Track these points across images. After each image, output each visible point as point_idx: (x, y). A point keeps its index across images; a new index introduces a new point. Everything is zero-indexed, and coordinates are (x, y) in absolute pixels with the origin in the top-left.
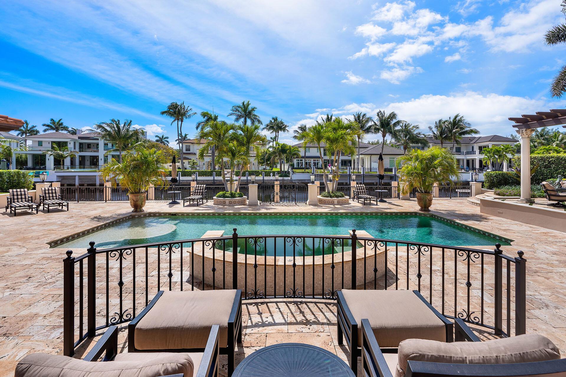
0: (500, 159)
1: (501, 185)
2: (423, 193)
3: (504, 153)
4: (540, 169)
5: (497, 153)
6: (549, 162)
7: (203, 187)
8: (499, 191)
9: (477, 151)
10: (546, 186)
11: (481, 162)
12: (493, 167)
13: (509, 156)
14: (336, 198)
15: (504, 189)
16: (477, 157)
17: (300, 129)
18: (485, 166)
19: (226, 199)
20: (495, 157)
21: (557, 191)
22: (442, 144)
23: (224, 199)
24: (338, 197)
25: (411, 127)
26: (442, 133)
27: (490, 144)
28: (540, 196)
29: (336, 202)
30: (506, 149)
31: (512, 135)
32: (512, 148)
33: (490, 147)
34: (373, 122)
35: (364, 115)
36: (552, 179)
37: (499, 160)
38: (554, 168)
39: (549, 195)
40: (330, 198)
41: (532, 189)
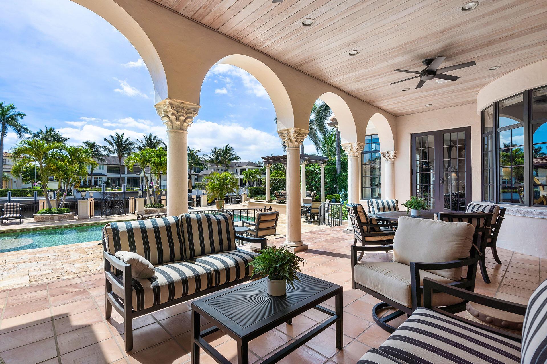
0: (253, 178)
1: (256, 195)
2: (219, 200)
3: (255, 175)
4: (274, 185)
5: (251, 175)
6: (277, 181)
7: (17, 205)
8: (256, 198)
9: (239, 173)
10: (276, 193)
11: (241, 180)
12: (249, 185)
13: (258, 177)
14: (159, 208)
15: (258, 197)
16: (240, 177)
17: (86, 144)
18: (244, 184)
19: (54, 214)
20: (250, 177)
21: (280, 195)
22: (217, 167)
23: (52, 215)
24: (161, 207)
25: (195, 151)
26: (217, 158)
27: (247, 168)
28: (274, 200)
29: (159, 211)
30: (256, 172)
31: (259, 161)
32: (260, 171)
33: (247, 170)
34: (164, 145)
35: (156, 137)
36: (279, 191)
37: (252, 180)
38: (279, 184)
39: (277, 198)
40: (154, 208)
41: (271, 196)
